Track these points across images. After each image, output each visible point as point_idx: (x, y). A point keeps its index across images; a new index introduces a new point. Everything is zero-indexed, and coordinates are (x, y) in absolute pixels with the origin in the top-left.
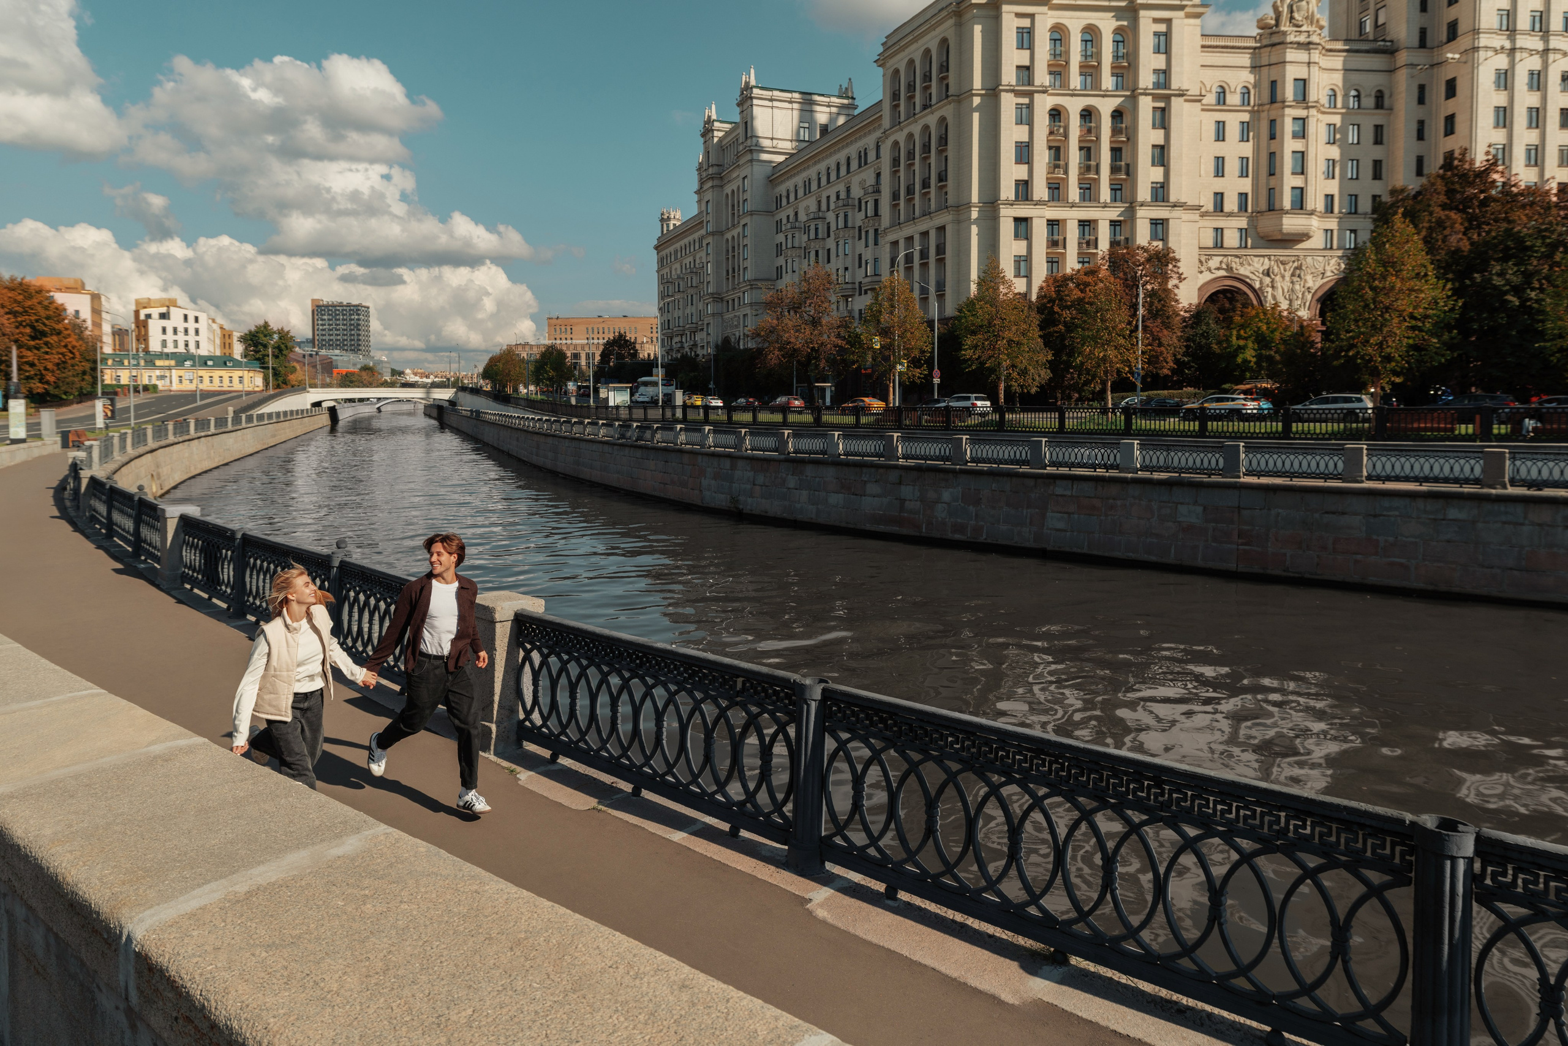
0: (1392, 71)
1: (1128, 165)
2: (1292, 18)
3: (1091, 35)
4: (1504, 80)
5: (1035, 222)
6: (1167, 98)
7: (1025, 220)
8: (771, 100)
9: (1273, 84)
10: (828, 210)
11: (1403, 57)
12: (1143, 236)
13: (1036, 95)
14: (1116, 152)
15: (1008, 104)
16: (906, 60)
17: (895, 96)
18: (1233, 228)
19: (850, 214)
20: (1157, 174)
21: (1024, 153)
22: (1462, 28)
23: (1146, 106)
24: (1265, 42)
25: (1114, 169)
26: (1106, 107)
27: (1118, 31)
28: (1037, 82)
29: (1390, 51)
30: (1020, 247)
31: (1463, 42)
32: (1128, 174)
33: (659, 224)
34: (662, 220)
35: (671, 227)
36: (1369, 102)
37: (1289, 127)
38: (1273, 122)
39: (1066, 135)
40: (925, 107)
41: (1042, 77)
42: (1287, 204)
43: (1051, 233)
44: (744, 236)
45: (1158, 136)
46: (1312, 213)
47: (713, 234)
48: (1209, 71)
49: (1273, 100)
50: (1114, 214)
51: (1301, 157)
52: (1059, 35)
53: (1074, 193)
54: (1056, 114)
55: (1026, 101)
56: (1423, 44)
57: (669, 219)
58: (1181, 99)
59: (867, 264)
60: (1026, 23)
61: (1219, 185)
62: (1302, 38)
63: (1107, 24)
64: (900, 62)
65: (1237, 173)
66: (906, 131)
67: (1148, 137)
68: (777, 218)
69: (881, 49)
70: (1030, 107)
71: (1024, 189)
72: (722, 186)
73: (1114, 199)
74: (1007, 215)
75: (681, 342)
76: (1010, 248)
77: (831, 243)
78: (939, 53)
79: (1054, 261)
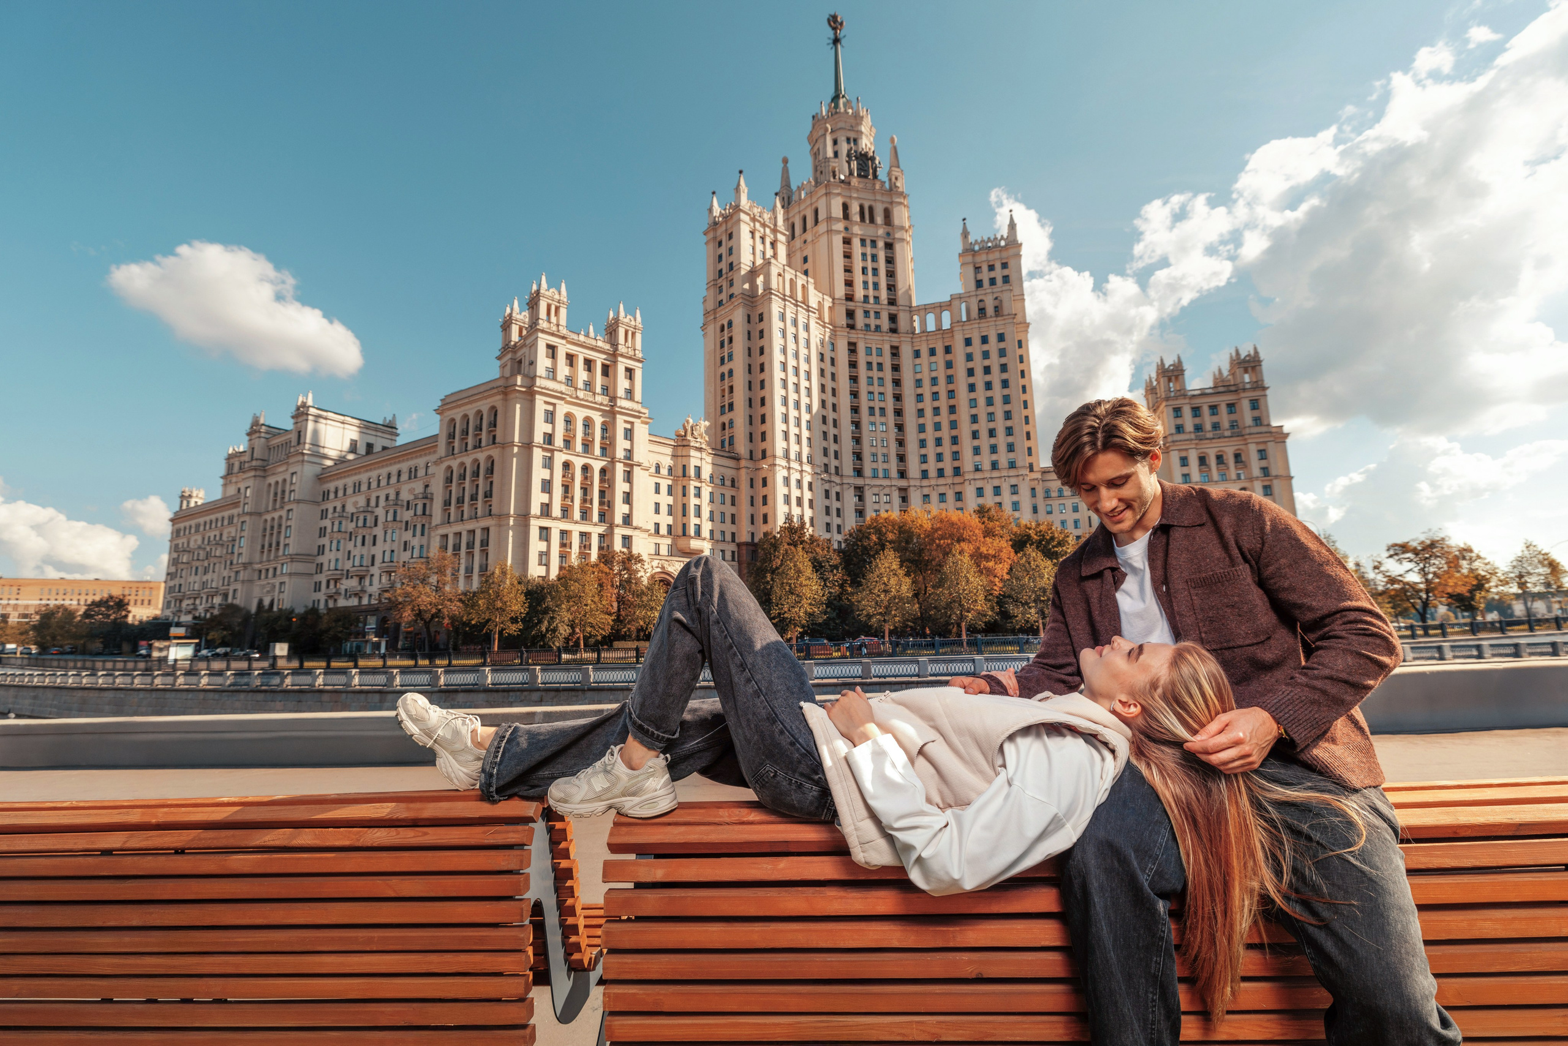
0: (738, 469)
1: (609, 502)
2: (692, 434)
3: (588, 423)
4: (787, 481)
5: (553, 531)
6: (632, 466)
7: (546, 528)
8: (343, 423)
9: (684, 466)
10: (377, 506)
11: (743, 463)
12: (618, 546)
13: (555, 452)
14: (602, 493)
15: (538, 455)
16: (462, 414)
17: (451, 436)
18: (665, 543)
19: (399, 512)
20: (625, 509)
21: (547, 486)
22: (768, 453)
23: (620, 469)
24: (680, 443)
25: (601, 503)
26: (597, 465)
27: (604, 423)
28: (557, 444)
29: (737, 459)
30: (543, 546)
31: (769, 460)
32: (609, 507)
33: (179, 500)
34: (182, 497)
35: (192, 505)
36: (728, 483)
37: (692, 491)
38: (684, 487)
39: (573, 479)
40: (475, 447)
41: (559, 442)
42: (692, 533)
43: (562, 538)
44: (288, 519)
45: (626, 487)
46: (704, 539)
47: (250, 514)
48: (652, 454)
49: (684, 476)
50: (601, 529)
51: (698, 508)
52: (569, 419)
53: (577, 515)
54: (567, 465)
55: (549, 455)
56: (751, 458)
57: (190, 496)
58: (639, 468)
59: (413, 548)
60: (550, 408)
61: (657, 518)
62: (698, 445)
63: (598, 419)
64: (457, 414)
65: (666, 513)
66: (458, 461)
67: (621, 487)
68: (324, 507)
69: (440, 404)
70: (551, 459)
71: (546, 510)
72: (264, 477)
73: (600, 521)
74: (535, 525)
75: (194, 604)
76: (536, 546)
77: (379, 531)
78: (489, 415)
79: (563, 556)
